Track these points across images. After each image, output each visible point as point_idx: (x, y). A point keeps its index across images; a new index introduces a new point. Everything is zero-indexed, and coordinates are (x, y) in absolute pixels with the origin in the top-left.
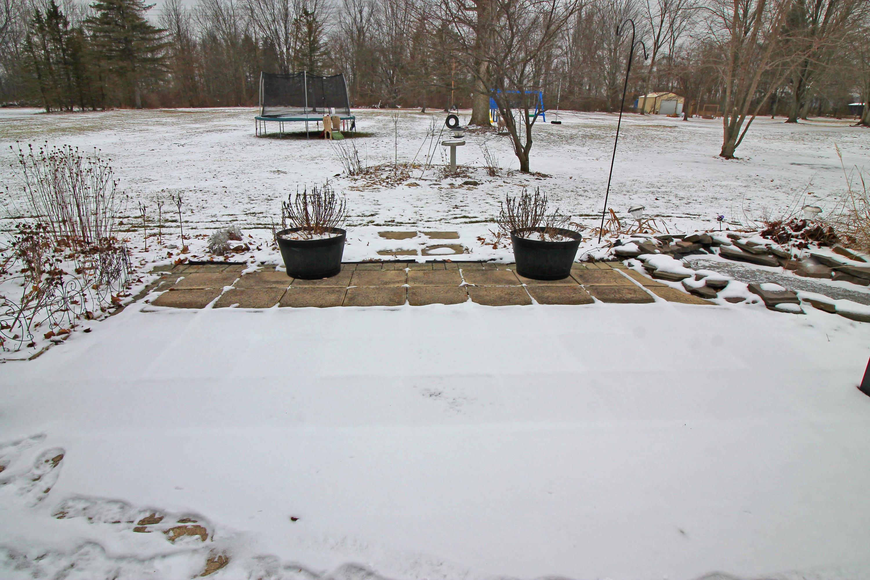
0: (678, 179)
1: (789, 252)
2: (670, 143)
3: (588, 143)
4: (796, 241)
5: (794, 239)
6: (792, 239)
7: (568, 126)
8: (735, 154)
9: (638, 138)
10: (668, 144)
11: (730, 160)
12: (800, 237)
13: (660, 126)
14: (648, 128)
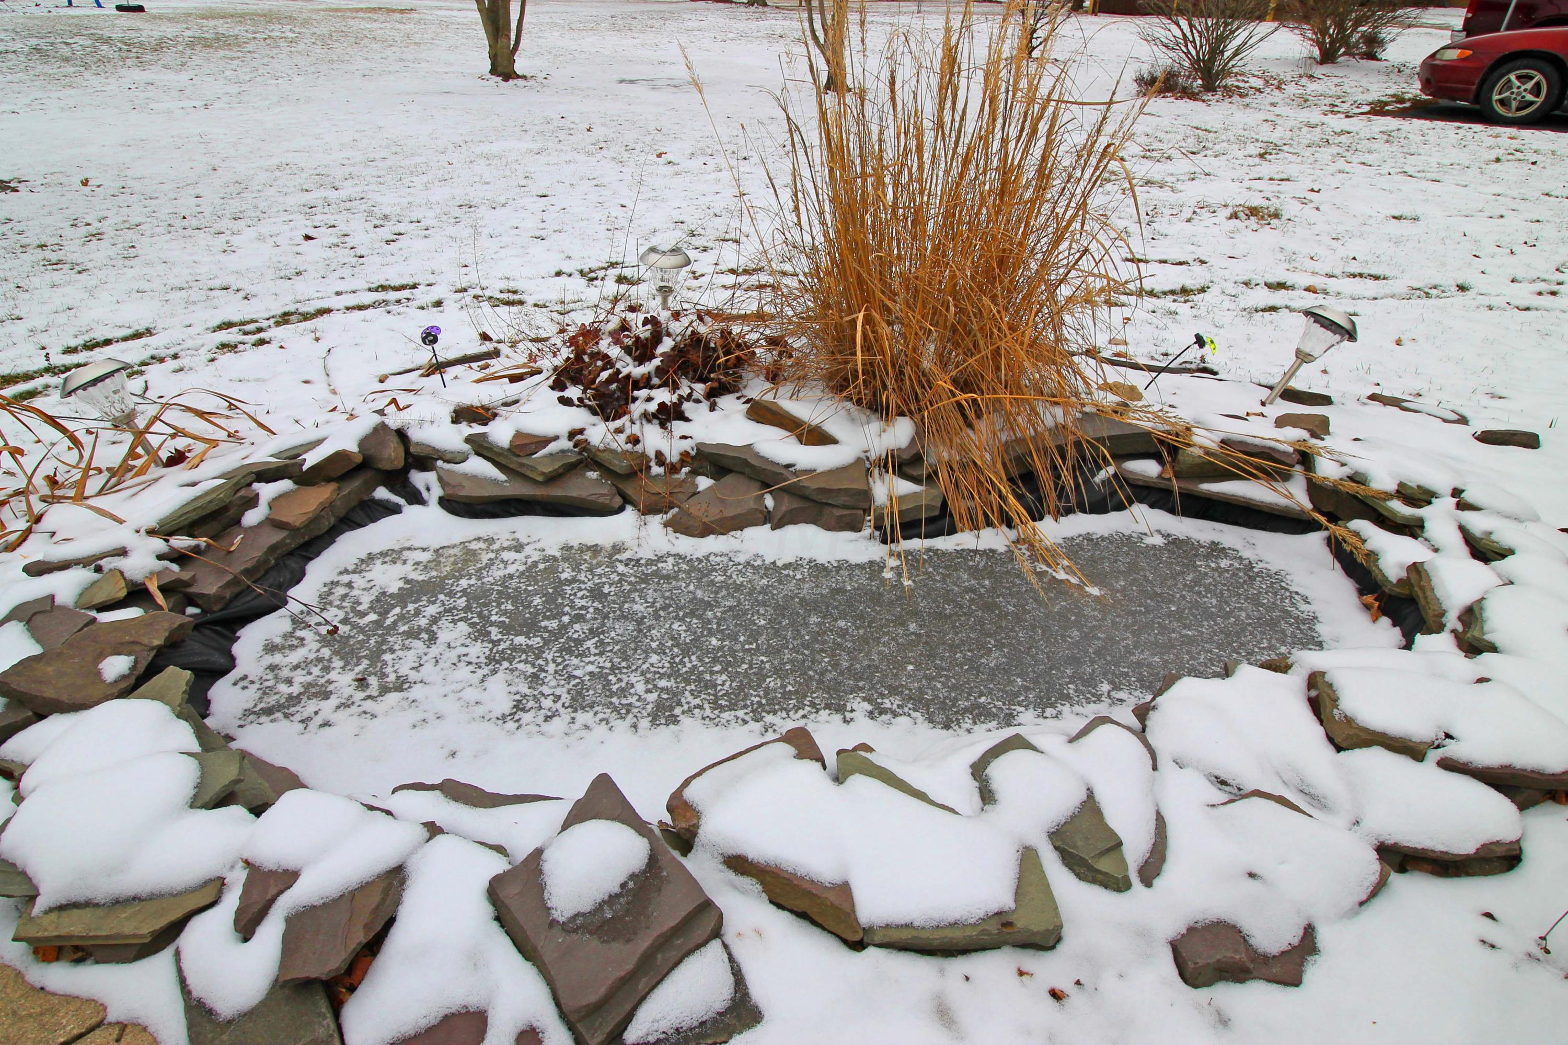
0: (394, 149)
1: (639, 448)
2: (394, 49)
3: (197, 60)
4: (649, 399)
5: (643, 393)
6: (636, 393)
7: (160, 17)
8: (519, 68)
9: (325, 41)
10: (389, 52)
11: (511, 82)
12: (656, 381)
13: (380, 9)
14: (355, 14)
